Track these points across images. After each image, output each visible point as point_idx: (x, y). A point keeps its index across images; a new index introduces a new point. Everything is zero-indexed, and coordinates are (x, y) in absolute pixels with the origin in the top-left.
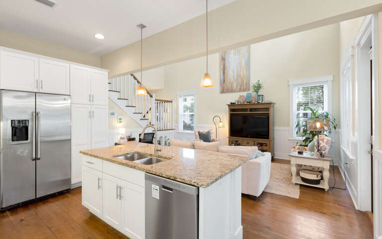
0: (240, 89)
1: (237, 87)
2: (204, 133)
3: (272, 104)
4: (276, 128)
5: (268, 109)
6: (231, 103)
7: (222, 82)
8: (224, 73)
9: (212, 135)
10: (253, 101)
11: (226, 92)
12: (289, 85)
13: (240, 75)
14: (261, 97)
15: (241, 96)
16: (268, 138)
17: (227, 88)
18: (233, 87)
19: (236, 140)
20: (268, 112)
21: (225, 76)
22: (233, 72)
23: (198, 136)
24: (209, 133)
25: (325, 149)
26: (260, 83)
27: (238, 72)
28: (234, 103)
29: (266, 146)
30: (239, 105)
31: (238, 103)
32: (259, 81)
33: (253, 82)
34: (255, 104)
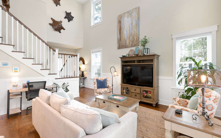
0: (132, 45)
1: (129, 43)
2: (102, 80)
3: (155, 56)
4: (160, 77)
5: (152, 61)
6: (123, 56)
7: (119, 40)
8: (120, 33)
9: (108, 82)
10: (140, 54)
11: (122, 48)
12: (172, 39)
13: (132, 33)
14: (147, 50)
15: (131, 50)
16: (152, 86)
17: (122, 45)
18: (127, 44)
19: (127, 87)
20: (152, 63)
21: (121, 35)
22: (127, 32)
23: (96, 83)
24: (105, 80)
25: (212, 108)
26: (147, 38)
27: (130, 32)
28: (125, 56)
29: (151, 93)
30: (130, 57)
31: (129, 56)
32: (145, 37)
33: (141, 38)
34: (141, 56)
